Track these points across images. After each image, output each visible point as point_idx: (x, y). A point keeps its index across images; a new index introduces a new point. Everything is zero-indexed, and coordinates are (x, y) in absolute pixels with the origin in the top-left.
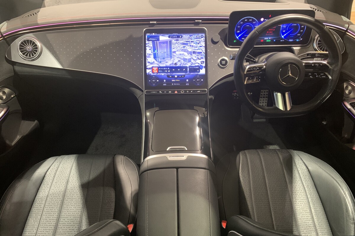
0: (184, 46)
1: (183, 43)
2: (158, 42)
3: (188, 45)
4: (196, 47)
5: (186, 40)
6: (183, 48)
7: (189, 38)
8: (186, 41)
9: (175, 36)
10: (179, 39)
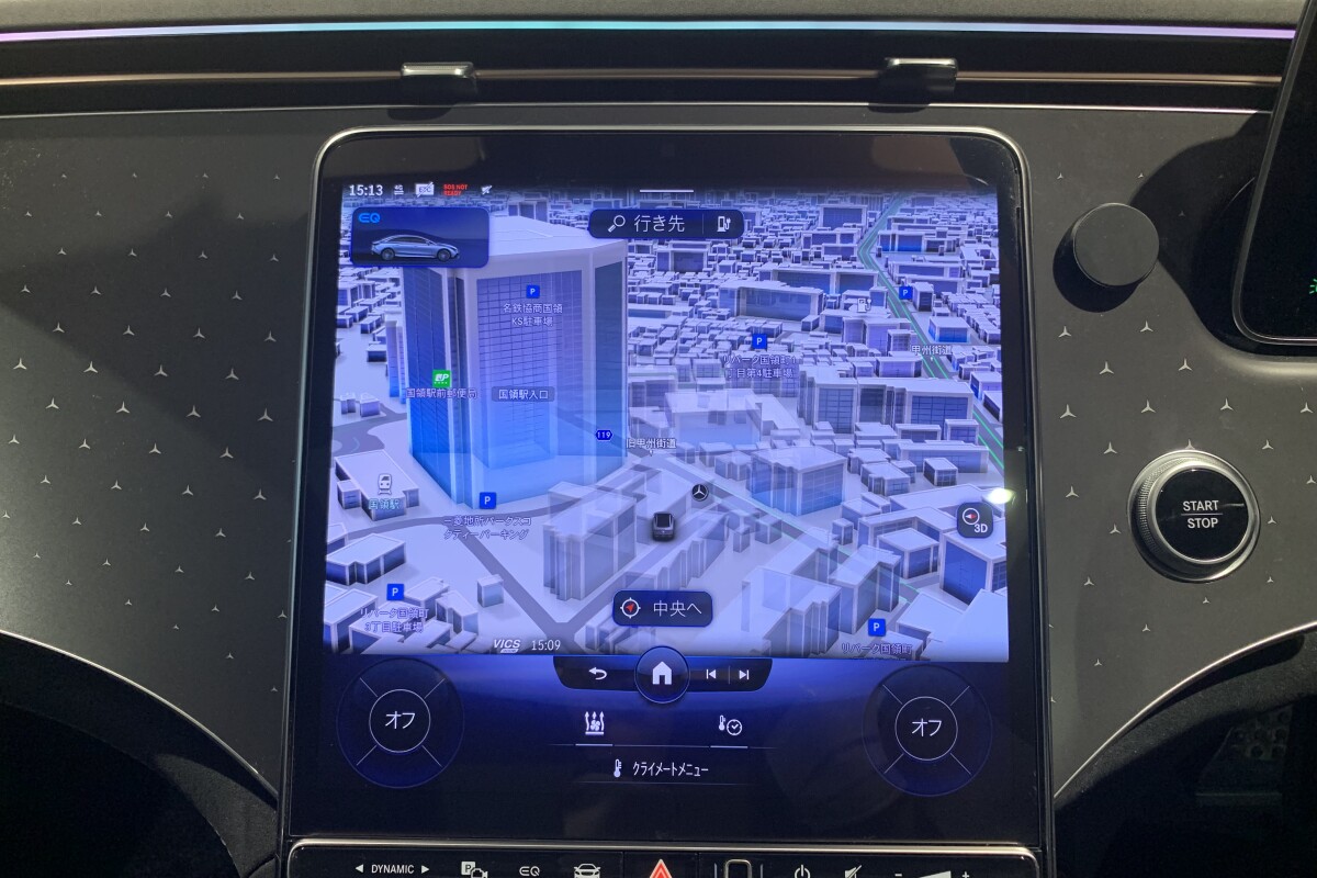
0: (759, 323)
1: (749, 293)
2: (466, 275)
3: (810, 318)
4: (904, 343)
5: (788, 266)
6: (744, 352)
7: (818, 238)
8: (783, 276)
9: (660, 220)
10: (707, 248)
